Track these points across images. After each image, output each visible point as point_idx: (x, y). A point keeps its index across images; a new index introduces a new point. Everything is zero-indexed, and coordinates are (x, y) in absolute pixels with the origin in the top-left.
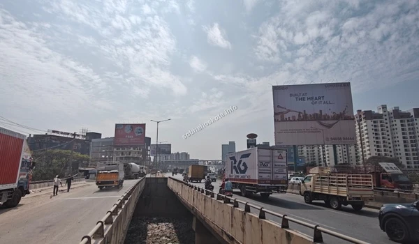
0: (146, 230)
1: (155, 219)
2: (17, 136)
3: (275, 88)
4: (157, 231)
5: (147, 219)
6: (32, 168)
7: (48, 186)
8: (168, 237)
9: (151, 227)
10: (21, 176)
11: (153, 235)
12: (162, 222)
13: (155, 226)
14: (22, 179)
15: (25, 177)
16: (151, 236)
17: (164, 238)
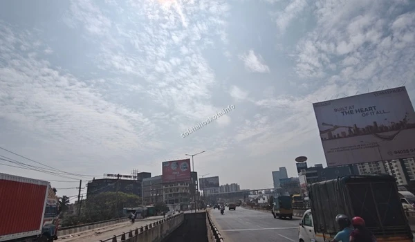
2: (39, 184)
3: (316, 106)
6: (58, 213)
10: (45, 222)
14: (47, 225)
15: (51, 222)
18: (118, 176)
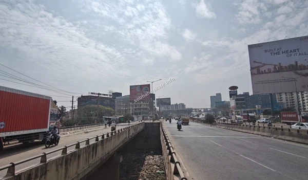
0: (144, 160)
1: (152, 152)
2: (45, 98)
3: (250, 47)
4: (151, 161)
5: (146, 152)
6: (59, 118)
7: (80, 129)
8: (158, 166)
9: (148, 158)
10: (51, 124)
11: (148, 164)
12: (157, 155)
13: (151, 157)
14: (52, 126)
15: (55, 124)
16: (147, 165)
17: (155, 167)
18: (99, 94)
